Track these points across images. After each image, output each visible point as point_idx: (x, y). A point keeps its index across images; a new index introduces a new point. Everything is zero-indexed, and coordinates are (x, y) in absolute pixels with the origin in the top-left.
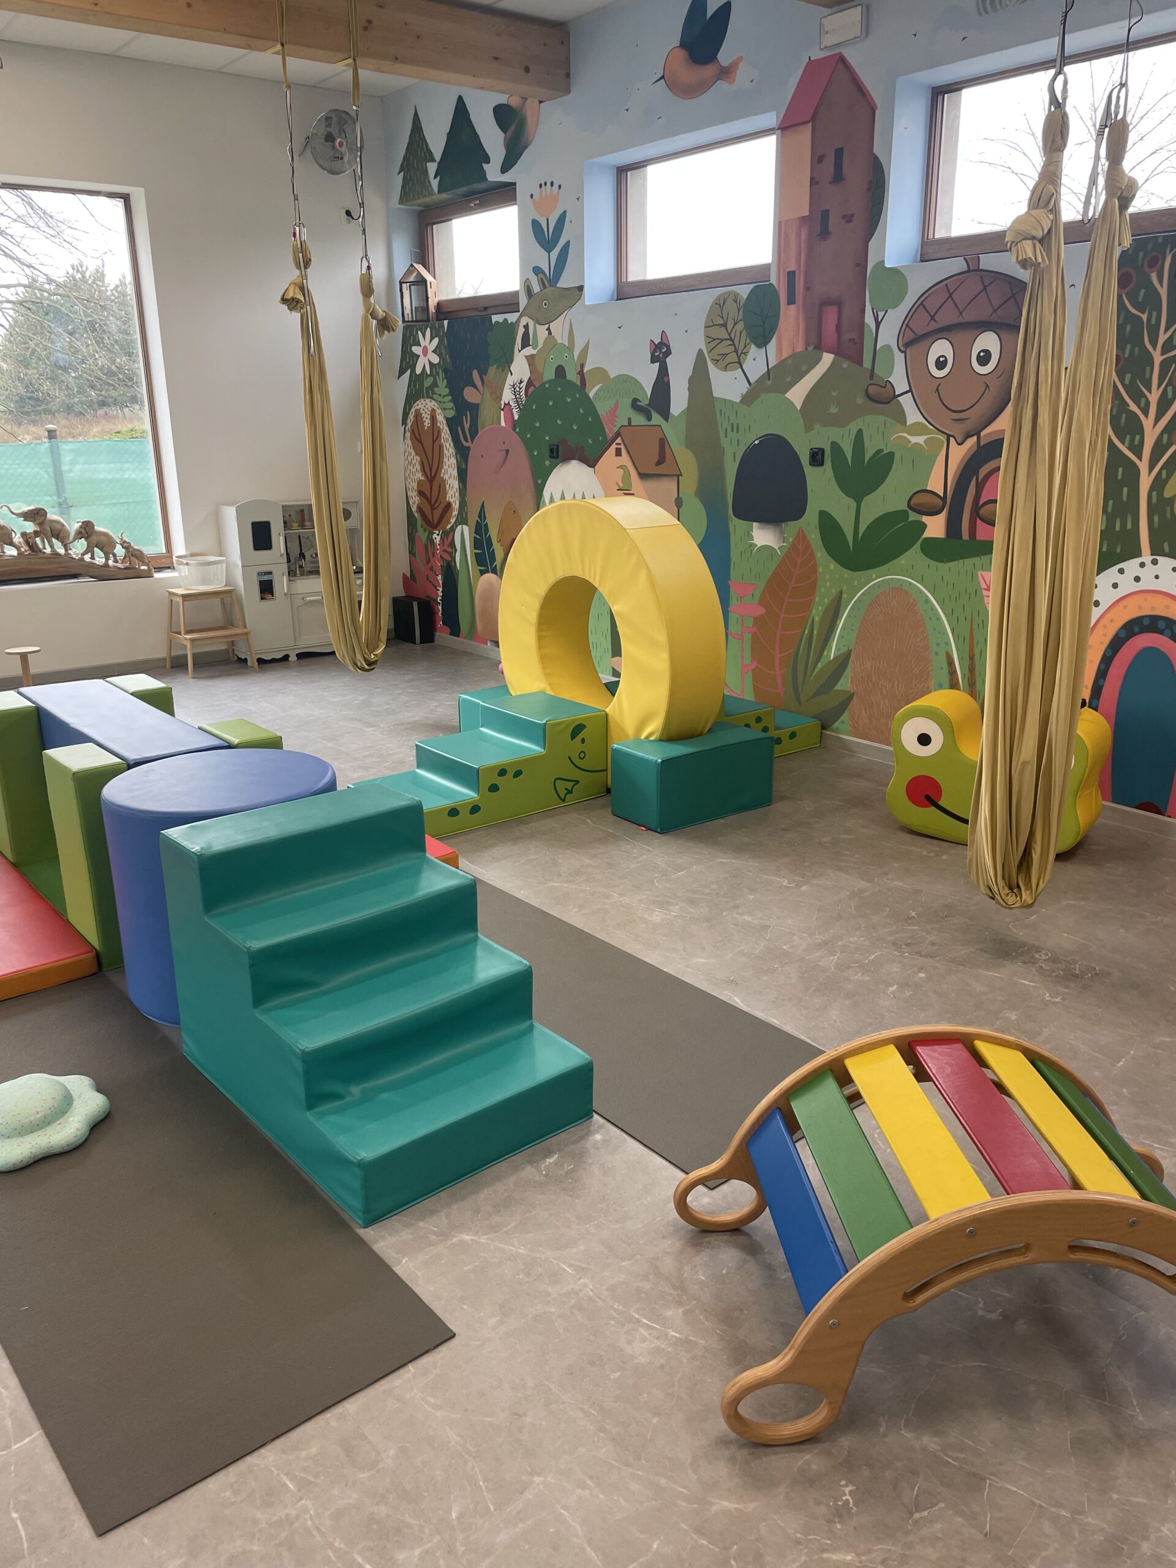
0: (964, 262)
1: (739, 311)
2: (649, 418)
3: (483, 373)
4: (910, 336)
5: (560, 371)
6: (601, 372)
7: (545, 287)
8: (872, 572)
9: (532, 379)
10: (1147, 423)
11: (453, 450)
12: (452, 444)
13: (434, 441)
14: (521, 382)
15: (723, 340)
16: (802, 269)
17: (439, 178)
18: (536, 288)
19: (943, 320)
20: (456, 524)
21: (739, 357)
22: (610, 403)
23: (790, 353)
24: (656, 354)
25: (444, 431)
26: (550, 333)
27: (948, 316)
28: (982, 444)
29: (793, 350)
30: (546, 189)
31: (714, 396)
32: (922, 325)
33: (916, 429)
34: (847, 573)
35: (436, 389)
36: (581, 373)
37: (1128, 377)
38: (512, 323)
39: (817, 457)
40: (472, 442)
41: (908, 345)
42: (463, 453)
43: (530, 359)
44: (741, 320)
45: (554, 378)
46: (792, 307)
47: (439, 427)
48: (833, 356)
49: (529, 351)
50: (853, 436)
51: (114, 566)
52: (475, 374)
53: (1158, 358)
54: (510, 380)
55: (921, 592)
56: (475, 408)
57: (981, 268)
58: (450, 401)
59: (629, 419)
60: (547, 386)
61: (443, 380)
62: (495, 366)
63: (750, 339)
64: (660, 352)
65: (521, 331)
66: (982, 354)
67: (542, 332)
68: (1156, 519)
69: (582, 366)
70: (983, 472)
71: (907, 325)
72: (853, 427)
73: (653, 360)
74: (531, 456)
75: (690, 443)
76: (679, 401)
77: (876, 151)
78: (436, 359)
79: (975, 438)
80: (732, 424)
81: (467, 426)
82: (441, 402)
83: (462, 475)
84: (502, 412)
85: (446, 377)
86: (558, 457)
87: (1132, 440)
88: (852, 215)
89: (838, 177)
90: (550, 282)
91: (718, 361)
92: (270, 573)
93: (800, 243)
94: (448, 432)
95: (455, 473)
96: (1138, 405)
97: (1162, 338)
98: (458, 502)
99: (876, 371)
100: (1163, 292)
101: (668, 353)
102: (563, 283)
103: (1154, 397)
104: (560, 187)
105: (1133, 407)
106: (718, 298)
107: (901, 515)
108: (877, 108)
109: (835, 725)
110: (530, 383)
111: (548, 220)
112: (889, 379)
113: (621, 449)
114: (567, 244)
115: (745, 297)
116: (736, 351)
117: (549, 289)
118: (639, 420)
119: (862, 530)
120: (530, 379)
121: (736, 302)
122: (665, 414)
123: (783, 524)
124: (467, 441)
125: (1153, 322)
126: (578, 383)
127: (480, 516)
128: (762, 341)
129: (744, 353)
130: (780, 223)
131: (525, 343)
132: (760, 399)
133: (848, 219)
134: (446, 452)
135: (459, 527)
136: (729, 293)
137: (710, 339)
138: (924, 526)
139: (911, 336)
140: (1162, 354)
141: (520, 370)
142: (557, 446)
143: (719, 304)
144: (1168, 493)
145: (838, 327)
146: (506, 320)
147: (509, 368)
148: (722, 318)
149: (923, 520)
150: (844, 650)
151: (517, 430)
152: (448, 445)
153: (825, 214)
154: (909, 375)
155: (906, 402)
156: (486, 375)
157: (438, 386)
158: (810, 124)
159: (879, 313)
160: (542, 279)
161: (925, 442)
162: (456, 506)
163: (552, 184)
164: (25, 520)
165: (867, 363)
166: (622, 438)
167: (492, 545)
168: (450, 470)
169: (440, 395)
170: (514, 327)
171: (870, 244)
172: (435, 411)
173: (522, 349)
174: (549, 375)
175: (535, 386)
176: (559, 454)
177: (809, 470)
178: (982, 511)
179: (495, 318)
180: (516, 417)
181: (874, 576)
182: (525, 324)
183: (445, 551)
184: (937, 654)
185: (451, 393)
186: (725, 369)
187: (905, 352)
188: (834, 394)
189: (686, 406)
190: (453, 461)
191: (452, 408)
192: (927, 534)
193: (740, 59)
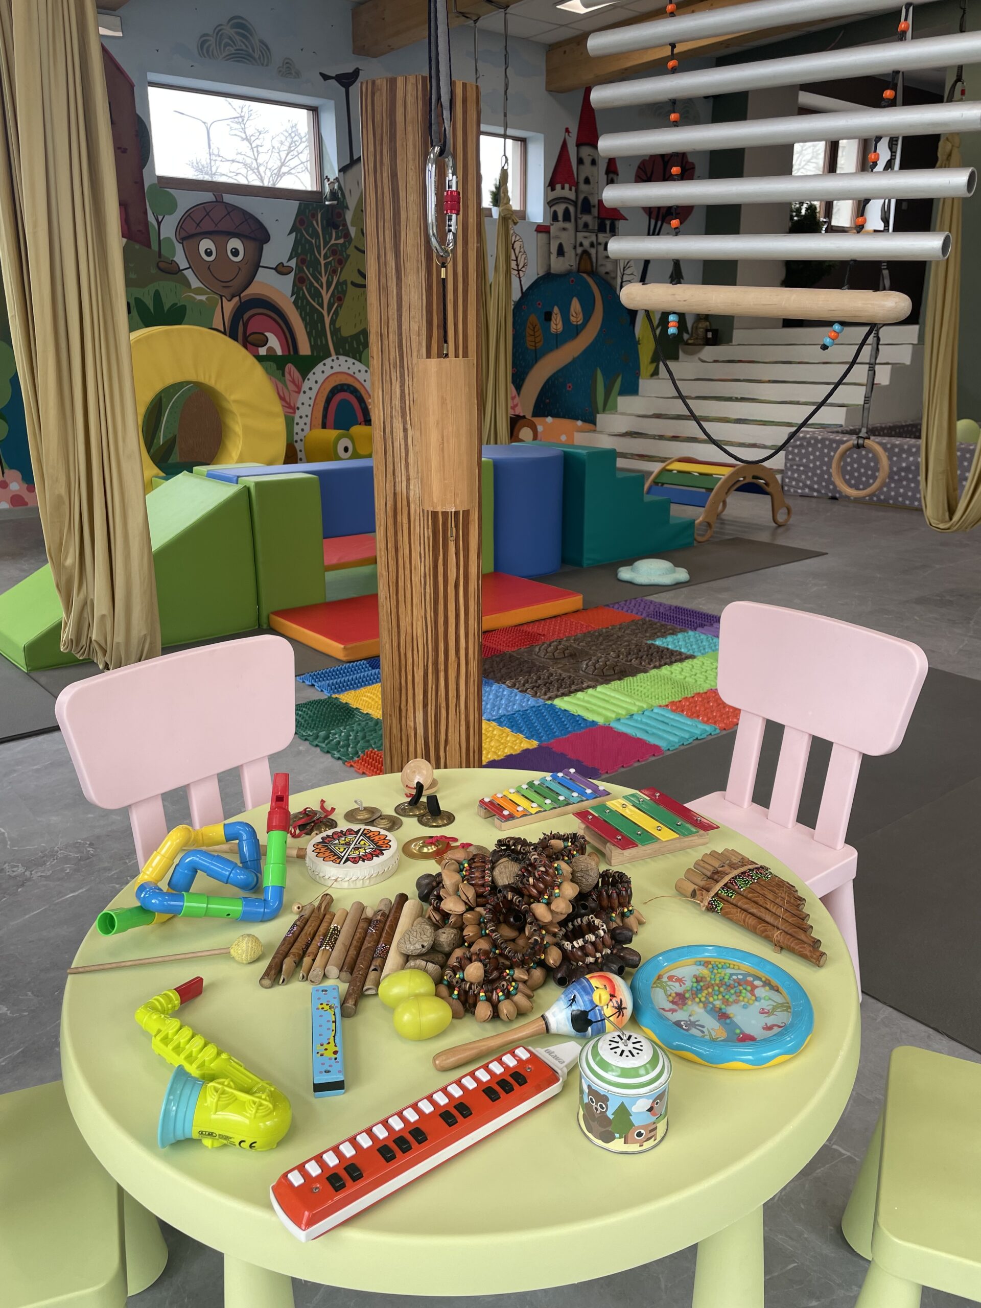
0: (213, 196)
4: (184, 234)
10: (323, 292)
19: (205, 227)
28: (242, 301)
32: (190, 228)
33: (198, 291)
37: (311, 269)
41: (183, 239)
50: (152, 294)
53: (323, 262)
57: (224, 201)
66: (233, 250)
68: (335, 338)
70: (246, 316)
71: (181, 227)
72: (152, 288)
77: (138, 112)
79: (237, 298)
87: (318, 301)
88: (126, 149)
96: (318, 283)
97: (323, 253)
99: (162, 252)
100: (320, 230)
103: (324, 280)
105: (316, 284)
108: (133, 86)
112: (173, 259)
125: (318, 244)
133: (123, 150)
139: (186, 234)
140: (324, 260)
144: (337, 326)
145: (127, 221)
150: (170, 436)
154: (188, 257)
159: (158, 217)
161: (206, 299)
165: (155, 246)
171: (143, 170)
187: (182, 243)
188: (131, 265)
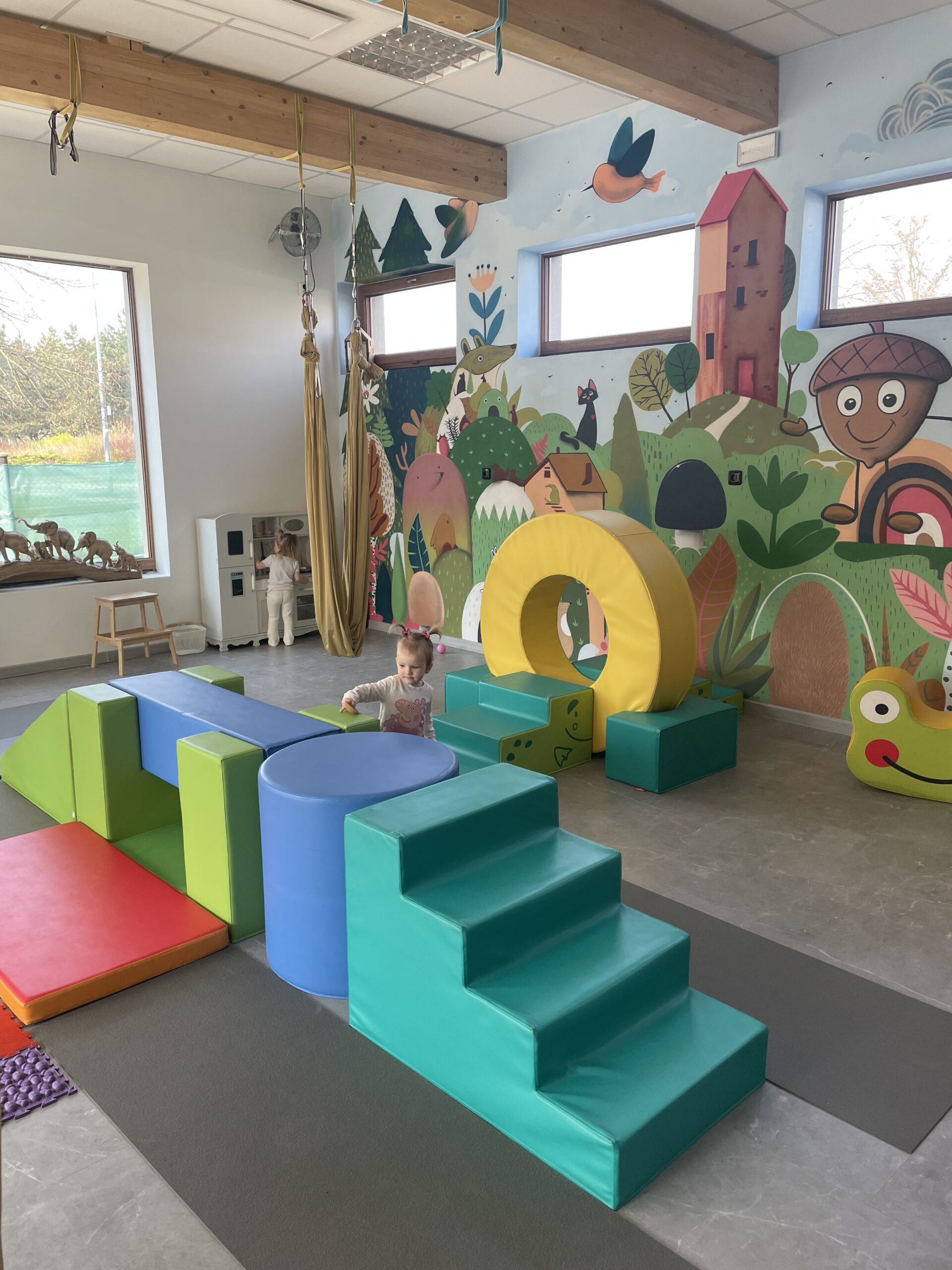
0: (870, 327)
1: (661, 364)
2: (577, 447)
3: (420, 412)
4: (820, 383)
5: (494, 411)
6: (531, 413)
7: (480, 345)
8: (790, 570)
9: (467, 417)
11: (391, 473)
12: (389, 468)
13: (372, 466)
14: (456, 419)
15: (646, 387)
16: (720, 332)
17: (383, 261)
18: (472, 346)
19: (851, 371)
20: (391, 532)
21: (661, 400)
22: (542, 436)
23: (709, 397)
24: (584, 397)
25: (383, 457)
26: (484, 381)
27: (855, 369)
28: (890, 467)
29: (712, 395)
30: (483, 271)
31: (638, 430)
32: (831, 374)
33: (828, 456)
34: (765, 571)
35: (375, 425)
36: (513, 412)
38: (449, 373)
39: (735, 478)
40: (409, 467)
41: (818, 391)
42: (399, 476)
43: (465, 402)
44: (663, 371)
45: (487, 416)
46: (711, 361)
47: (378, 455)
48: (749, 399)
49: (464, 395)
50: (769, 461)
51: (110, 570)
52: (413, 413)
54: (446, 418)
55: (836, 585)
56: (412, 441)
57: (885, 332)
58: (388, 434)
59: (558, 449)
60: (481, 422)
61: (383, 417)
62: (432, 407)
63: (672, 385)
64: (588, 396)
65: (457, 379)
66: (888, 398)
67: (477, 380)
69: (514, 407)
70: (891, 490)
71: (818, 375)
72: (769, 455)
73: (581, 402)
74: (464, 477)
75: (615, 467)
76: (605, 433)
77: (787, 242)
78: (376, 401)
79: (883, 463)
80: (655, 453)
81: (404, 454)
82: (380, 435)
83: (399, 493)
84: (438, 443)
85: (386, 415)
86: (490, 478)
88: (766, 291)
89: (753, 262)
90: (485, 341)
91: (642, 403)
92: (241, 573)
93: (718, 312)
94: (386, 458)
95: (392, 491)
98: (393, 515)
99: (789, 410)
101: (595, 396)
102: (499, 341)
104: (496, 269)
106: (643, 354)
107: (816, 524)
108: (788, 210)
109: (756, 695)
110: (464, 420)
111: (484, 294)
112: (801, 417)
113: (549, 472)
114: (502, 313)
115: (667, 354)
116: (659, 395)
117: (484, 347)
118: (567, 449)
119: (778, 535)
120: (465, 416)
121: (658, 357)
122: (592, 444)
123: (704, 531)
124: (404, 465)
126: (510, 420)
127: (414, 525)
128: (683, 387)
129: (666, 397)
130: (699, 297)
131: (461, 388)
132: (681, 433)
133: (763, 293)
134: (383, 474)
135: (395, 535)
136: (653, 351)
137: (634, 386)
138: (837, 533)
139: (823, 384)
141: (455, 409)
142: (490, 470)
143: (644, 359)
145: (754, 377)
146: (443, 371)
147: (445, 408)
148: (646, 369)
149: (836, 528)
150: (763, 632)
151: (452, 457)
152: (385, 469)
153: (741, 291)
154: (821, 413)
155: (819, 435)
156: (423, 413)
157: (377, 422)
158: (727, 222)
159: (791, 366)
160: (478, 340)
161: (836, 466)
162: (392, 517)
163: (488, 266)
164: (39, 532)
165: (781, 404)
166: (551, 463)
167: (425, 548)
168: (387, 489)
169: (379, 429)
170: (451, 376)
171: (782, 313)
172: (374, 442)
173: (457, 394)
174: (483, 413)
175: (469, 423)
176: (491, 476)
177: (728, 489)
178: (891, 521)
179: (433, 369)
180: (451, 447)
181: (791, 573)
182: (461, 374)
183: (380, 553)
184: (852, 636)
185: (390, 428)
186: (649, 409)
187: (816, 396)
188: (750, 428)
189: (612, 438)
190: (390, 481)
191: (391, 440)
192: (840, 539)
193: (663, 173)
